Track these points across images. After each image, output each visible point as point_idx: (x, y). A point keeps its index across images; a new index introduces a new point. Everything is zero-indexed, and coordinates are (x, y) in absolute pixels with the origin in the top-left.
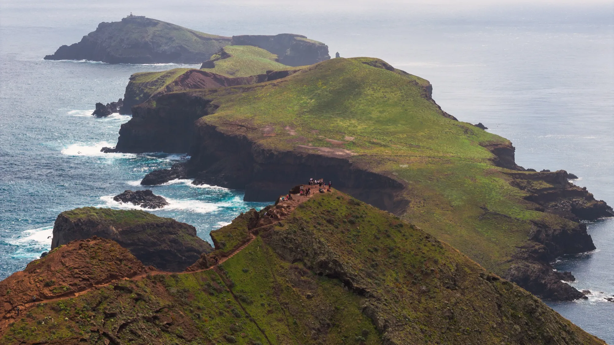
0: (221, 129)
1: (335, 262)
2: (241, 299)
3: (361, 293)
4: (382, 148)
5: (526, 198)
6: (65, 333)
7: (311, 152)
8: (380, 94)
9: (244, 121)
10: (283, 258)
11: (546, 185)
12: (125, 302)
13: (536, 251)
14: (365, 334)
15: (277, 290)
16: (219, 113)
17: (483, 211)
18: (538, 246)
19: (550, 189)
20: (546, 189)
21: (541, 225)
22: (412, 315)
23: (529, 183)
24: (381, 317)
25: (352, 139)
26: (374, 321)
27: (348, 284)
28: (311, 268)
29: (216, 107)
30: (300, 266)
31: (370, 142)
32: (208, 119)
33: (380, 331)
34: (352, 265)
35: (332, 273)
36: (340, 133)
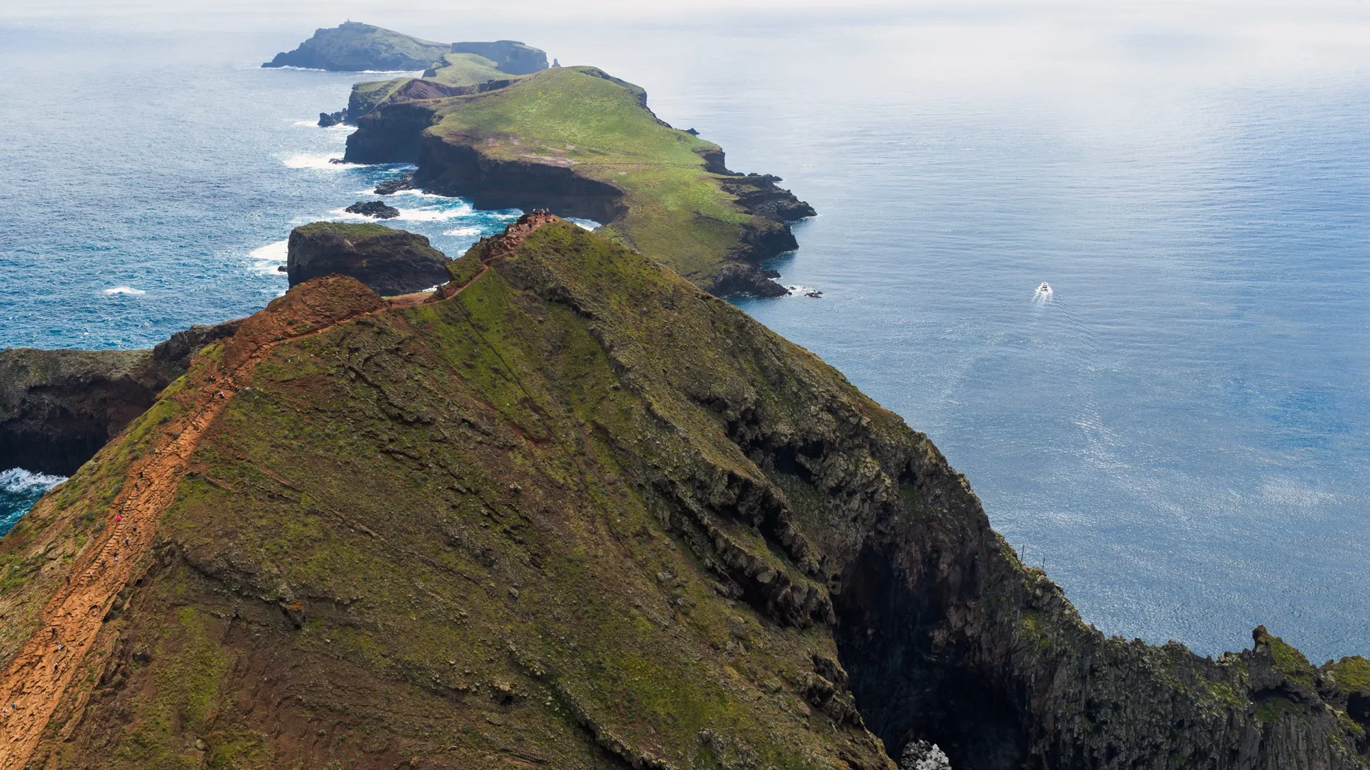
0: (447, 139)
1: (563, 289)
2: (478, 327)
3: (588, 316)
4: (601, 157)
5: (735, 202)
6: (312, 369)
7: (534, 161)
8: (597, 104)
9: (467, 132)
10: (515, 286)
11: (754, 189)
12: (367, 337)
13: (744, 252)
14: (593, 354)
15: (511, 317)
16: (443, 123)
17: (696, 216)
18: (747, 247)
19: (757, 192)
20: (753, 192)
21: (749, 228)
22: (635, 334)
23: (738, 187)
24: (607, 339)
25: (573, 147)
26: (600, 341)
27: (576, 308)
28: (541, 295)
29: (441, 117)
30: (532, 293)
31: (590, 151)
32: (433, 130)
33: (607, 351)
34: (579, 290)
35: (561, 299)
36: (562, 141)
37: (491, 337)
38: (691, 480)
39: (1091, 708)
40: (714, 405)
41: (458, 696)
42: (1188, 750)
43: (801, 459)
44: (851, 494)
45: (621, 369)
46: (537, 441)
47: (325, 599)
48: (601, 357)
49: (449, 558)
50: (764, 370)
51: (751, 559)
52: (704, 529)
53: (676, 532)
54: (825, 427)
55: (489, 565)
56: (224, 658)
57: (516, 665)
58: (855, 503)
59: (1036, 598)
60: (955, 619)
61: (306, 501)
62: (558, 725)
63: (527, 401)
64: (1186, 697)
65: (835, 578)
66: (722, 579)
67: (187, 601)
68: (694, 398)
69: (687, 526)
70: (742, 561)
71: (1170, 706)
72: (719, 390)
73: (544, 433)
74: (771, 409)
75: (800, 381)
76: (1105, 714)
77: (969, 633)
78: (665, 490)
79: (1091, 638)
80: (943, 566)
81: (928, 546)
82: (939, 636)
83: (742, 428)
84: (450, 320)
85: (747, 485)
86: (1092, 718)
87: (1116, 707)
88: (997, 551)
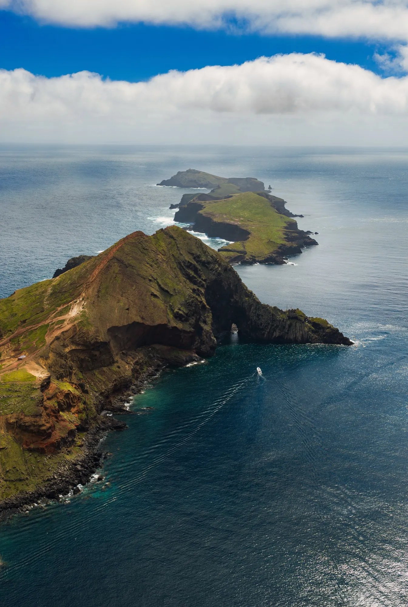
0: (204, 215)
2: (158, 240)
3: (175, 240)
4: (250, 222)
5: (285, 238)
7: (228, 223)
8: (257, 205)
9: (211, 212)
11: (297, 235)
15: (164, 239)
16: (205, 210)
17: (269, 241)
19: (298, 236)
21: (284, 245)
25: (242, 219)
26: (176, 243)
27: (174, 238)
29: (205, 207)
31: (248, 220)
32: (201, 212)
34: (175, 236)
35: (172, 237)
36: (240, 217)
37: (160, 241)
38: (183, 262)
39: (258, 315)
40: (192, 254)
41: (144, 279)
42: (275, 325)
43: (206, 264)
44: (213, 271)
45: (178, 247)
46: (163, 255)
47: (131, 265)
48: (176, 246)
49: (147, 265)
50: (203, 251)
51: (189, 273)
52: (183, 268)
53: (180, 269)
54: (210, 259)
55: (152, 266)
56: (119, 268)
57: (152, 277)
58: (214, 272)
59: (249, 295)
60: (235, 297)
61: (130, 255)
62: (156, 285)
63: (163, 250)
64: (275, 315)
65: (208, 283)
66: (185, 275)
67: (116, 263)
68: (189, 253)
69: (182, 268)
70: (188, 273)
71: (271, 316)
72: (193, 252)
73: (164, 254)
74: (202, 256)
75: (208, 253)
76: (260, 317)
77: (237, 300)
78: (179, 263)
79: (259, 303)
80: (231, 286)
81: (229, 282)
82: (232, 300)
83: (196, 258)
84: (154, 238)
85: (191, 264)
86: (258, 317)
87: (262, 316)
88: (241, 285)
